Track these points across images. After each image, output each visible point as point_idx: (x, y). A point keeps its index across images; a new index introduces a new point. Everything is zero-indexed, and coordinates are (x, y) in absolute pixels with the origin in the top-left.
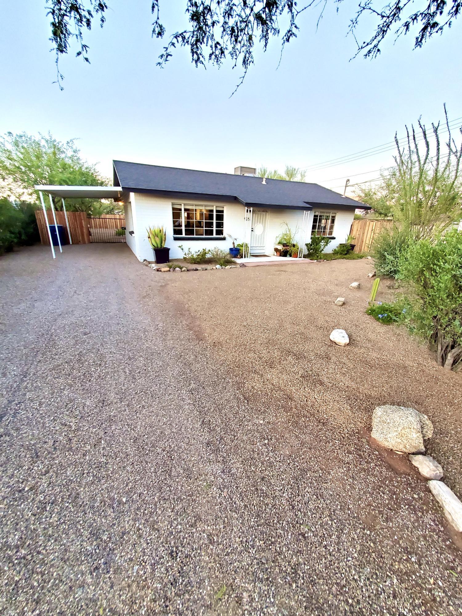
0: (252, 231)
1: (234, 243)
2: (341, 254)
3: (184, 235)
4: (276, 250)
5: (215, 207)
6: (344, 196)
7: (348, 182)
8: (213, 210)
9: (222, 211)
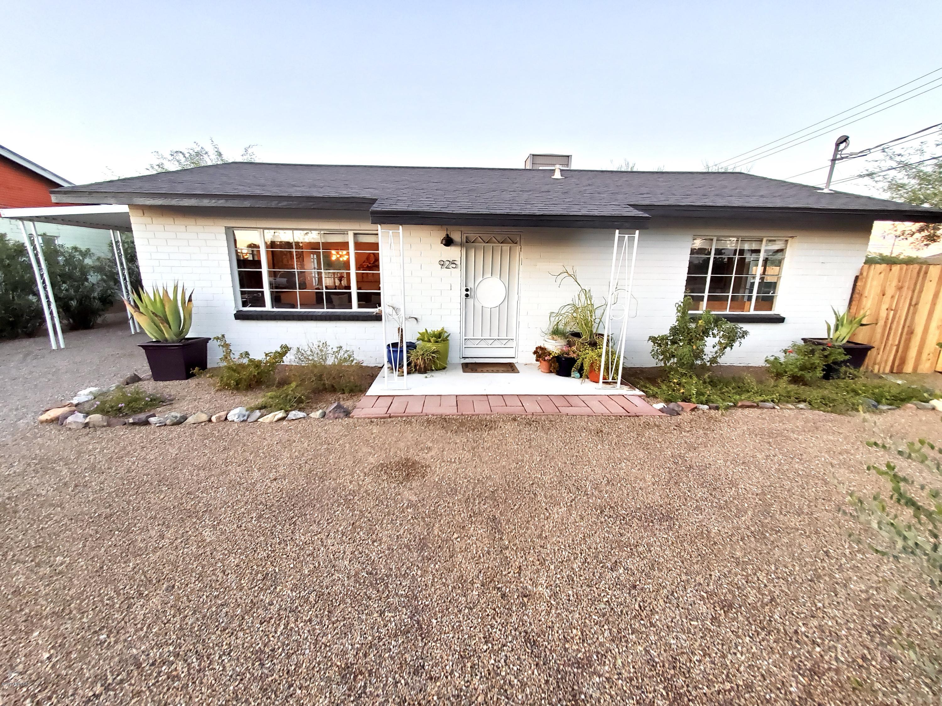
0: (467, 295)
1: (400, 331)
2: (795, 380)
3: (268, 307)
4: (540, 353)
5: (351, 234)
6: (826, 191)
7: (842, 146)
8: (347, 243)
9: (375, 246)
